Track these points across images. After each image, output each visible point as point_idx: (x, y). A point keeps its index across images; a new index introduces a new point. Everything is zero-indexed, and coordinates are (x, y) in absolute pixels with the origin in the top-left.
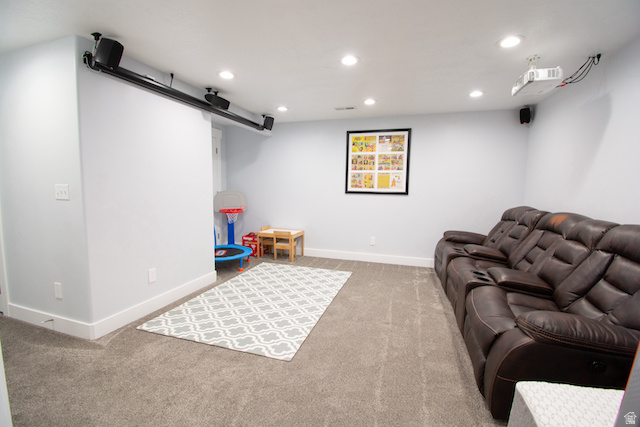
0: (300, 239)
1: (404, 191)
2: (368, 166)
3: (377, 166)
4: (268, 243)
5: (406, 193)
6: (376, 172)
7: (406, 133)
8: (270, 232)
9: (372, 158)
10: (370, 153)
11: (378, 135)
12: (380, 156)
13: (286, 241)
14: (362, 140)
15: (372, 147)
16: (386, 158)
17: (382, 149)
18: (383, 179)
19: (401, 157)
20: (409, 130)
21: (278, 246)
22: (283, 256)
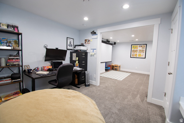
0: (120, 67)
1: (144, 57)
2: (136, 52)
3: (138, 52)
4: (113, 67)
5: (145, 58)
6: (138, 53)
7: (146, 45)
8: (114, 65)
9: (137, 50)
10: (136, 49)
11: (139, 45)
12: (139, 50)
13: (117, 67)
14: (135, 46)
15: (137, 48)
16: (140, 50)
17: (139, 48)
18: (139, 55)
19: (144, 50)
20: (146, 44)
21: (115, 67)
22: (116, 70)
